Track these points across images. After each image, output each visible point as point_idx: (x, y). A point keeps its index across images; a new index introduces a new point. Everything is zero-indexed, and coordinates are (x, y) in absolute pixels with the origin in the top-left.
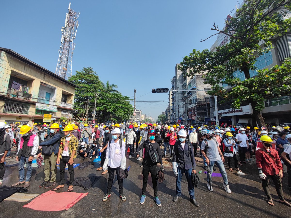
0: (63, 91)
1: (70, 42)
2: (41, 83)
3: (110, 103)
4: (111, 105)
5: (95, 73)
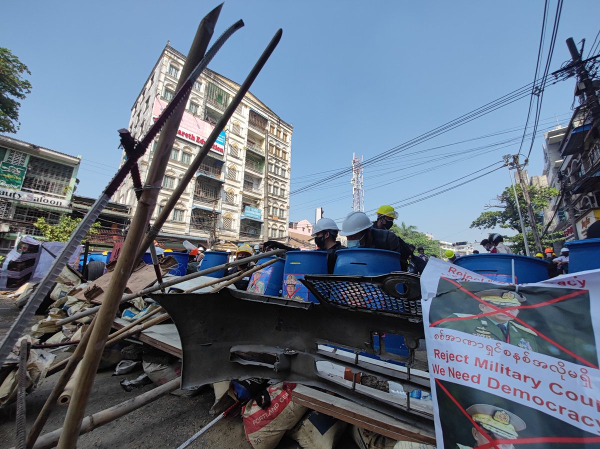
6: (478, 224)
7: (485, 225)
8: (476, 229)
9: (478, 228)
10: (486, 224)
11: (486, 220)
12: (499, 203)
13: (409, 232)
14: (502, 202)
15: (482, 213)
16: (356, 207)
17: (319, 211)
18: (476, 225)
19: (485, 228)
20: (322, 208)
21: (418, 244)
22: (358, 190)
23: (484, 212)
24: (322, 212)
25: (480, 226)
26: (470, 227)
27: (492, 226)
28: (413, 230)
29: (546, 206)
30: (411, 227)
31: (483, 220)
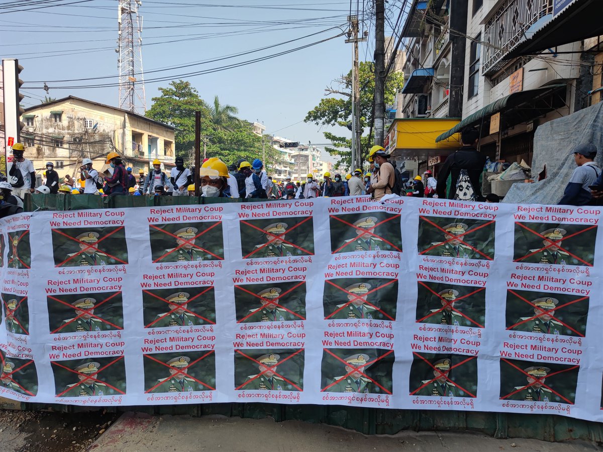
0: (165, 140)
1: (132, 14)
2: (149, 135)
3: (228, 151)
4: (229, 155)
5: (195, 91)
6: (314, 116)
7: (324, 119)
8: (312, 124)
9: (314, 122)
10: (326, 117)
11: (326, 112)
12: (342, 88)
13: (223, 117)
14: (347, 87)
15: (323, 100)
16: (126, 52)
17: (10, 66)
18: (312, 118)
19: (324, 123)
20: (16, 61)
21: (235, 141)
22: (130, 13)
23: (325, 98)
24: (18, 70)
25: (318, 120)
26: (305, 121)
27: (333, 122)
28: (232, 114)
29: (391, 100)
30: (228, 107)
31: (322, 110)
